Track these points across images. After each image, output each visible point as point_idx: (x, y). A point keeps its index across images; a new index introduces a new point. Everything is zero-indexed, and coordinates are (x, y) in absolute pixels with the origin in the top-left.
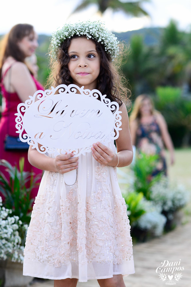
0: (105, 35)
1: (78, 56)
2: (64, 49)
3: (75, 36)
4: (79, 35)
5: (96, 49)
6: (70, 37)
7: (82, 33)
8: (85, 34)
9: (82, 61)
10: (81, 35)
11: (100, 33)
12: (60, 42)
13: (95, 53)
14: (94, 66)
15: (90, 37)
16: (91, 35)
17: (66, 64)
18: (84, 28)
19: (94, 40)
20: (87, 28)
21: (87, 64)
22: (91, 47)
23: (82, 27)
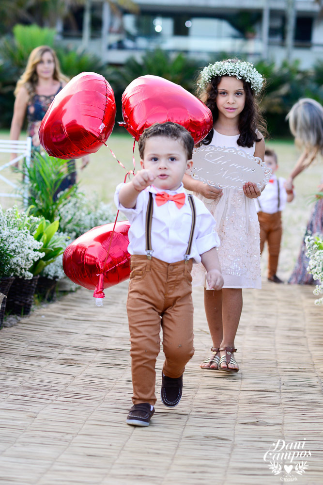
0: (252, 76)
1: (227, 93)
2: (214, 85)
3: (227, 75)
4: (230, 75)
5: (244, 87)
6: (220, 76)
7: (232, 74)
8: (235, 74)
9: (231, 98)
10: (232, 75)
11: (248, 74)
12: (211, 78)
13: (243, 91)
14: (240, 102)
15: (240, 78)
16: (241, 76)
17: (213, 98)
18: (235, 70)
19: (243, 80)
20: (238, 70)
21: (235, 101)
22: (239, 86)
23: (233, 68)
